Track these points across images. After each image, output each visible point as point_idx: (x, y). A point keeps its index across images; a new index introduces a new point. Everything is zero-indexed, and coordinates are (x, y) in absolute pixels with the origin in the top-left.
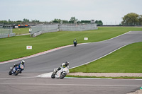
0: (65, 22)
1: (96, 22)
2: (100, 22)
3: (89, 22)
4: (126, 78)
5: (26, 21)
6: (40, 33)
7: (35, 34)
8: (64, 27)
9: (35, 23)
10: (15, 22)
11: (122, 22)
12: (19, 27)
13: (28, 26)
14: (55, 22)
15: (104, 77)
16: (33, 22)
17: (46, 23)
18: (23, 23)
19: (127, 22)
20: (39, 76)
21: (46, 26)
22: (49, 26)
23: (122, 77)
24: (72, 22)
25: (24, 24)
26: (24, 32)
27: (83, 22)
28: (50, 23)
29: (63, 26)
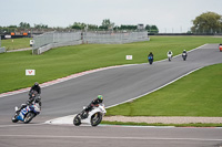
0: (92, 28)
1: (147, 28)
2: (154, 27)
3: (134, 28)
4: (199, 125)
5: (24, 26)
6: (48, 47)
7: (41, 50)
8: (91, 37)
9: (41, 29)
10: (5, 29)
11: (193, 29)
12: (13, 37)
13: (29, 36)
14: (76, 27)
15: (161, 125)
16: (38, 27)
17: (59, 30)
18: (19, 29)
19: (201, 27)
20: (48, 122)
21: (59, 35)
22: (65, 35)
23: (192, 125)
24: (105, 27)
25: (22, 32)
26: (21, 46)
27: (123, 27)
28: (65, 30)
29: (89, 34)
